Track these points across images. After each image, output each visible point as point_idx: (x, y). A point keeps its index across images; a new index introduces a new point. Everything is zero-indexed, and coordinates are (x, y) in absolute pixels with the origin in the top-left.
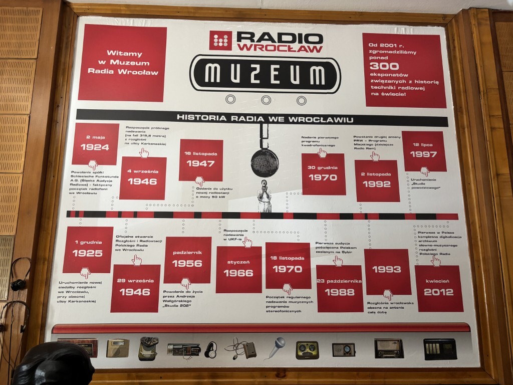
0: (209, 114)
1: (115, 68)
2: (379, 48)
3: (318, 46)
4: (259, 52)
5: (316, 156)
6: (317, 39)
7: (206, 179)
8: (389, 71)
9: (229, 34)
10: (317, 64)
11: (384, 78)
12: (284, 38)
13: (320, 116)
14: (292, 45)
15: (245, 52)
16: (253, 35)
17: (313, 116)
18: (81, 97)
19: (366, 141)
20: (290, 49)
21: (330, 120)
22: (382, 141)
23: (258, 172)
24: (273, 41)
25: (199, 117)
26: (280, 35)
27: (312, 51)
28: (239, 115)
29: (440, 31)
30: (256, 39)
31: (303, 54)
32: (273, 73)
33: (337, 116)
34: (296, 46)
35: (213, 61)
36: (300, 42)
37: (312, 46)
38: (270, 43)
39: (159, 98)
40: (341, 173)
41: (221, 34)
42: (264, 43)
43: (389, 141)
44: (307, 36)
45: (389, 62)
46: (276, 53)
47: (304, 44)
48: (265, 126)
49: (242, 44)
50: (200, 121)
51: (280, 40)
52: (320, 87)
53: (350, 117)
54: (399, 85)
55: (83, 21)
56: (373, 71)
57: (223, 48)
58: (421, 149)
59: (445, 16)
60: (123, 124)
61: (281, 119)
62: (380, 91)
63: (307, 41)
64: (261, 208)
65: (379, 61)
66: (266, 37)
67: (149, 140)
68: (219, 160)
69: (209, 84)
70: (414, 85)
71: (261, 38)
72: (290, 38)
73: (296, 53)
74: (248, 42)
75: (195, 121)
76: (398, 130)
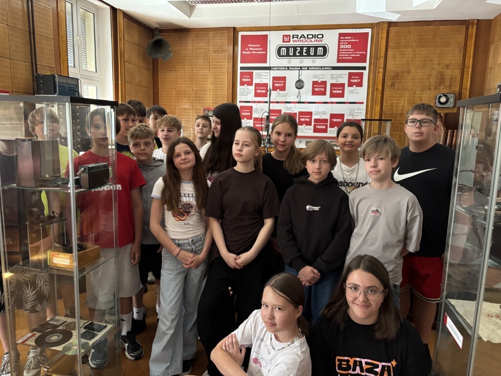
0: (282, 67)
1: (251, 51)
2: (344, 39)
3: (321, 39)
4: (300, 43)
5: (317, 82)
6: (321, 36)
7: (280, 90)
8: (347, 49)
9: (290, 36)
10: (320, 47)
11: (345, 52)
12: (309, 36)
13: (320, 67)
14: (312, 39)
15: (295, 43)
16: (298, 36)
17: (317, 67)
18: (241, 63)
19: (335, 76)
20: (311, 41)
21: (323, 68)
22: (341, 76)
23: (297, 88)
24: (305, 38)
25: (279, 68)
26: (308, 35)
27: (319, 41)
28: (292, 67)
29: (369, 31)
30: (299, 37)
31: (316, 43)
32: (304, 51)
33: (326, 67)
34: (313, 40)
35: (284, 47)
36: (315, 38)
37: (319, 39)
38: (304, 39)
39: (265, 62)
40: (325, 88)
41: (287, 36)
42: (302, 39)
43: (343, 76)
44: (318, 35)
45: (347, 45)
46: (306, 43)
47: (316, 39)
48: (300, 71)
49: (294, 40)
50: (279, 70)
51: (308, 38)
52: (321, 56)
53: (330, 67)
54: (350, 54)
55: (241, 34)
56: (341, 49)
57: (287, 42)
58: (354, 79)
59: (372, 24)
60: (255, 72)
61: (306, 68)
62: (342, 57)
63: (318, 38)
64: (298, 100)
65: (344, 45)
66: (303, 36)
67: (263, 77)
68: (285, 84)
69: (282, 56)
70: (356, 54)
71: (301, 37)
72: (311, 36)
73: (313, 42)
74: (296, 39)
75: (277, 70)
76: (347, 72)
